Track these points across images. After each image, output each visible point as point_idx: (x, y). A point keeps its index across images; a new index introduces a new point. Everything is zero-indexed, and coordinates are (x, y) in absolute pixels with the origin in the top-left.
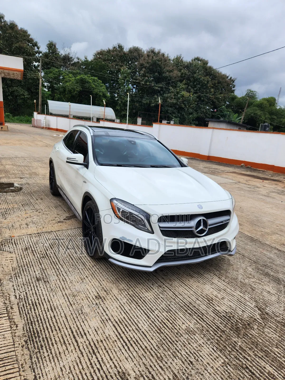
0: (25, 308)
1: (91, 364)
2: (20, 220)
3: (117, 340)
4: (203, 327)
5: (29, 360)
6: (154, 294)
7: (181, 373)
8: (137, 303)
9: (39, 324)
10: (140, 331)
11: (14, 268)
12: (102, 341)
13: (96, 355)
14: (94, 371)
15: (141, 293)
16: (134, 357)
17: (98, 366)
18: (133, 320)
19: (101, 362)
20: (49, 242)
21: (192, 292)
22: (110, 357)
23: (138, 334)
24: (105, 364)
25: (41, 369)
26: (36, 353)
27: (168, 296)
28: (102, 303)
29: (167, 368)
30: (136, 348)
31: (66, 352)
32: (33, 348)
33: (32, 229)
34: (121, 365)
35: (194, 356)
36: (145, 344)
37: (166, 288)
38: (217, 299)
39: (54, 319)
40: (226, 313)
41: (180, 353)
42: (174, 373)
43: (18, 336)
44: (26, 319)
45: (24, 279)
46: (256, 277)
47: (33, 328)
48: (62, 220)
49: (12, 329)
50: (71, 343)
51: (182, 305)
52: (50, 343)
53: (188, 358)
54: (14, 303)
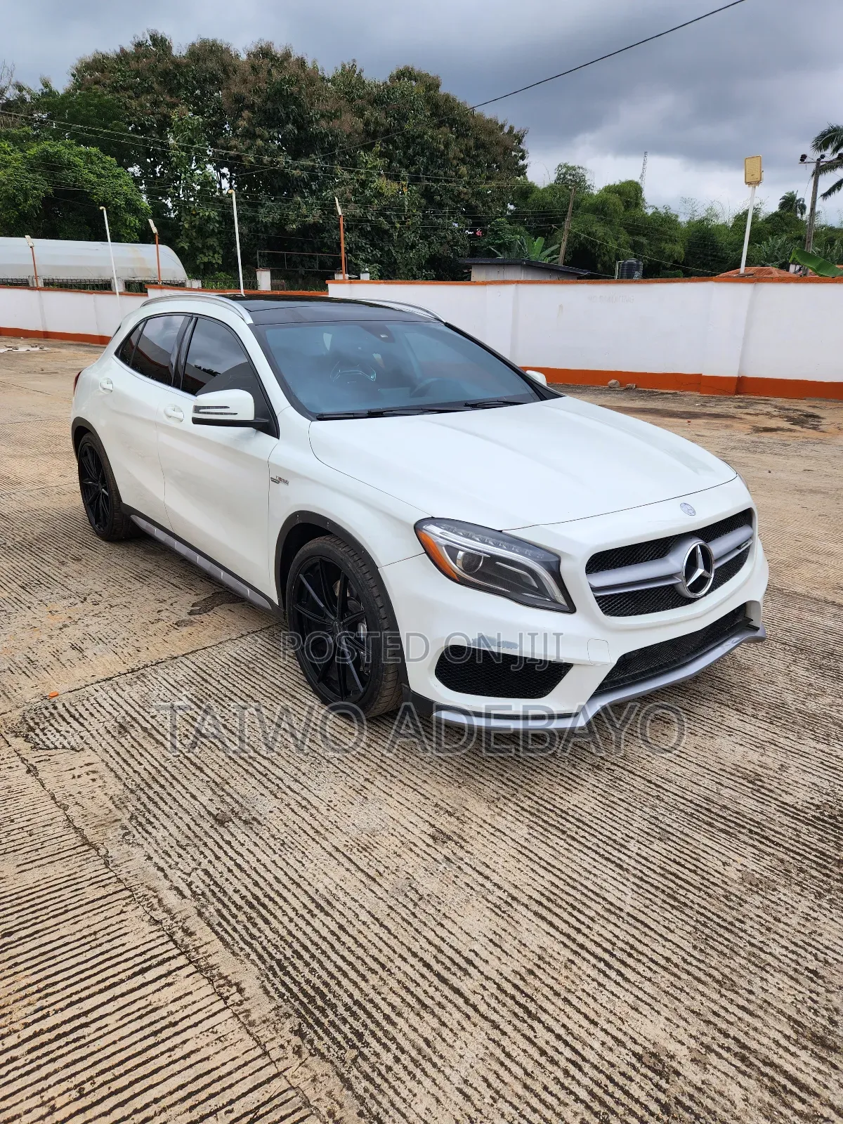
0: (233, 921)
1: (543, 1053)
2: (45, 638)
3: (572, 957)
4: (782, 861)
5: (345, 1092)
6: (595, 795)
7: (807, 1012)
8: (564, 832)
9: (307, 964)
10: (623, 914)
11: (116, 799)
12: (531, 972)
13: (540, 1021)
14: (566, 1072)
15: (557, 798)
16: (655, 999)
17: (568, 1053)
18: (582, 884)
19: (569, 1039)
20: (185, 692)
21: (693, 767)
22: (586, 1017)
23: (625, 926)
24: (584, 1044)
25: (398, 1110)
26: (354, 1061)
27: (636, 791)
28: (461, 853)
29: (761, 1008)
30: (641, 968)
31: (445, 1032)
32: (334, 1047)
33: (104, 662)
34: (630, 1032)
35: (811, 953)
36: (660, 950)
37: (616, 768)
38: (771, 773)
39: (344, 938)
40: (818, 807)
41: (770, 954)
42: (789, 1018)
43: (264, 1022)
44: (254, 956)
45: (173, 830)
46: (829, 691)
47: (295, 982)
48: (185, 616)
49: (230, 1002)
50: (444, 1001)
51: (689, 810)
52: (379, 1017)
53: (798, 964)
54: (184, 914)
